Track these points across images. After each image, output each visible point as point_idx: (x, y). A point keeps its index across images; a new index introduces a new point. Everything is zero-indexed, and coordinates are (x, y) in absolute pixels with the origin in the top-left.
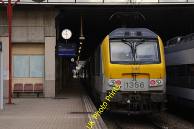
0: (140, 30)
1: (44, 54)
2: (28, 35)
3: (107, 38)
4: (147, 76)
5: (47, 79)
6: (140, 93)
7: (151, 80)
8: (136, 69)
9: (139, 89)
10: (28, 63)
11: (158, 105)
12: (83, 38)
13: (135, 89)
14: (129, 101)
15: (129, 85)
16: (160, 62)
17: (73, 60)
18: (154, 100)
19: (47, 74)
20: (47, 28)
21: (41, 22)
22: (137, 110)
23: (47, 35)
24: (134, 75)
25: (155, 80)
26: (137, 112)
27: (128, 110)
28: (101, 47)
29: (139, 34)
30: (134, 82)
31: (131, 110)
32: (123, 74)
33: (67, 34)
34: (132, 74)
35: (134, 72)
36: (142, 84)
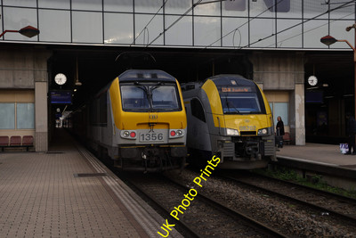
0: (155, 71)
1: (34, 103)
2: (14, 79)
3: (117, 80)
4: (166, 126)
5: (37, 131)
6: (158, 146)
7: (171, 130)
8: (154, 117)
9: (157, 141)
10: (15, 112)
11: (178, 161)
12: (80, 84)
13: (152, 141)
14: (145, 157)
15: (145, 137)
16: (180, 109)
17: (58, 110)
18: (176, 155)
19: (38, 124)
20: (38, 72)
21: (30, 65)
22: (155, 167)
23: (38, 79)
24: (150, 125)
25: (176, 130)
26: (155, 169)
27: (144, 166)
28: (109, 91)
29: (154, 76)
30: (151, 133)
31: (148, 167)
32: (138, 124)
33: (61, 79)
34: (149, 124)
35: (151, 121)
36: (160, 136)
